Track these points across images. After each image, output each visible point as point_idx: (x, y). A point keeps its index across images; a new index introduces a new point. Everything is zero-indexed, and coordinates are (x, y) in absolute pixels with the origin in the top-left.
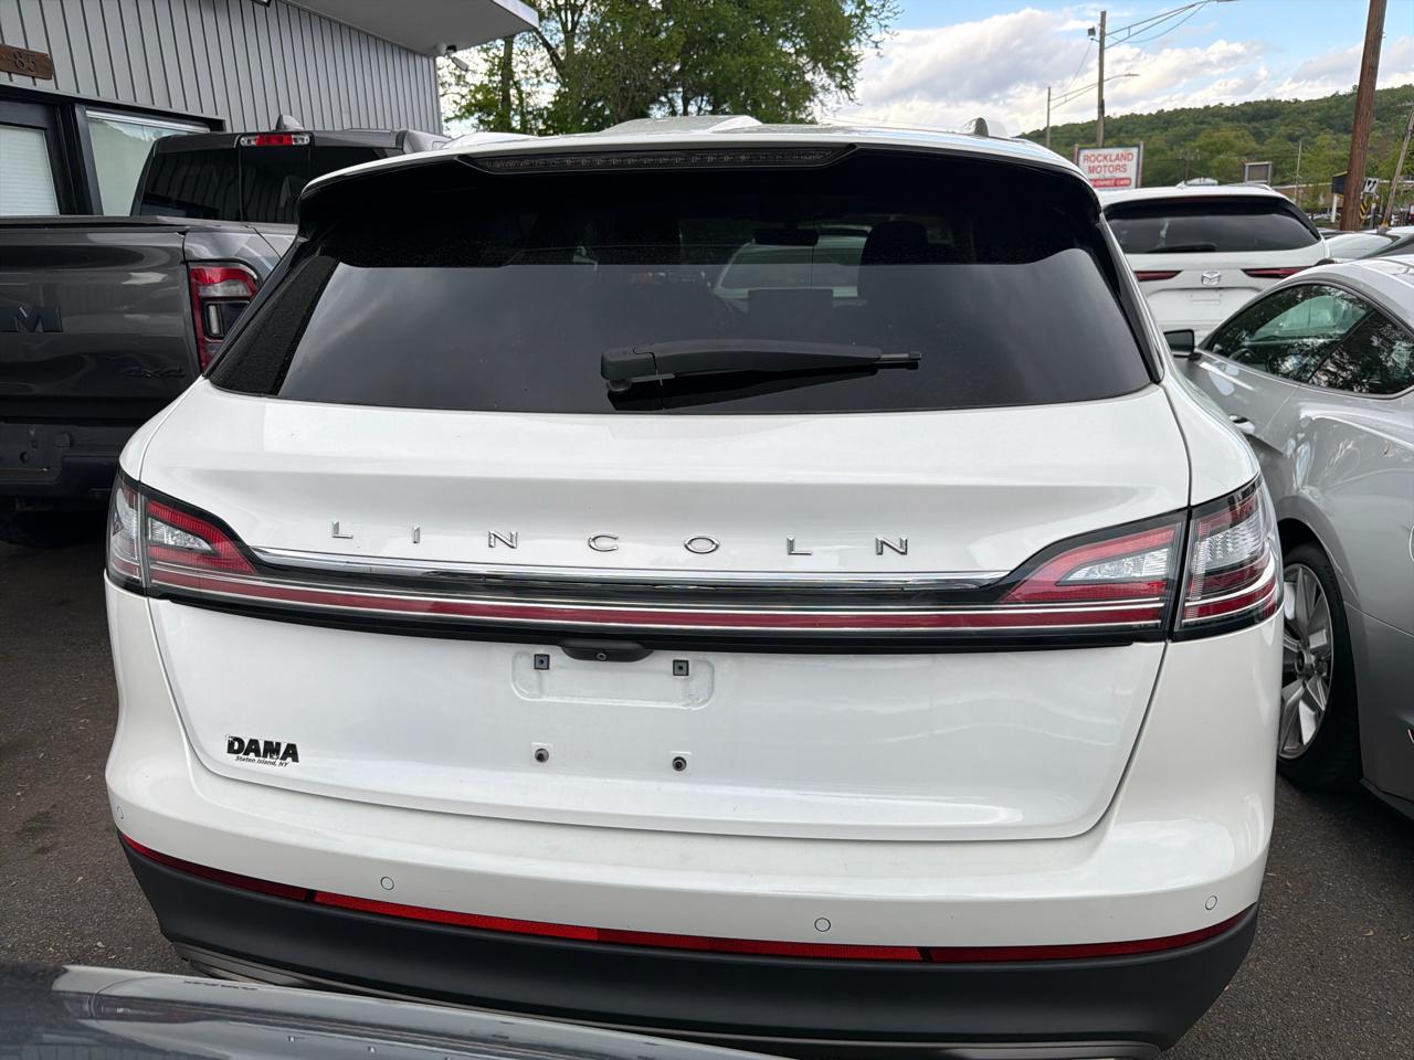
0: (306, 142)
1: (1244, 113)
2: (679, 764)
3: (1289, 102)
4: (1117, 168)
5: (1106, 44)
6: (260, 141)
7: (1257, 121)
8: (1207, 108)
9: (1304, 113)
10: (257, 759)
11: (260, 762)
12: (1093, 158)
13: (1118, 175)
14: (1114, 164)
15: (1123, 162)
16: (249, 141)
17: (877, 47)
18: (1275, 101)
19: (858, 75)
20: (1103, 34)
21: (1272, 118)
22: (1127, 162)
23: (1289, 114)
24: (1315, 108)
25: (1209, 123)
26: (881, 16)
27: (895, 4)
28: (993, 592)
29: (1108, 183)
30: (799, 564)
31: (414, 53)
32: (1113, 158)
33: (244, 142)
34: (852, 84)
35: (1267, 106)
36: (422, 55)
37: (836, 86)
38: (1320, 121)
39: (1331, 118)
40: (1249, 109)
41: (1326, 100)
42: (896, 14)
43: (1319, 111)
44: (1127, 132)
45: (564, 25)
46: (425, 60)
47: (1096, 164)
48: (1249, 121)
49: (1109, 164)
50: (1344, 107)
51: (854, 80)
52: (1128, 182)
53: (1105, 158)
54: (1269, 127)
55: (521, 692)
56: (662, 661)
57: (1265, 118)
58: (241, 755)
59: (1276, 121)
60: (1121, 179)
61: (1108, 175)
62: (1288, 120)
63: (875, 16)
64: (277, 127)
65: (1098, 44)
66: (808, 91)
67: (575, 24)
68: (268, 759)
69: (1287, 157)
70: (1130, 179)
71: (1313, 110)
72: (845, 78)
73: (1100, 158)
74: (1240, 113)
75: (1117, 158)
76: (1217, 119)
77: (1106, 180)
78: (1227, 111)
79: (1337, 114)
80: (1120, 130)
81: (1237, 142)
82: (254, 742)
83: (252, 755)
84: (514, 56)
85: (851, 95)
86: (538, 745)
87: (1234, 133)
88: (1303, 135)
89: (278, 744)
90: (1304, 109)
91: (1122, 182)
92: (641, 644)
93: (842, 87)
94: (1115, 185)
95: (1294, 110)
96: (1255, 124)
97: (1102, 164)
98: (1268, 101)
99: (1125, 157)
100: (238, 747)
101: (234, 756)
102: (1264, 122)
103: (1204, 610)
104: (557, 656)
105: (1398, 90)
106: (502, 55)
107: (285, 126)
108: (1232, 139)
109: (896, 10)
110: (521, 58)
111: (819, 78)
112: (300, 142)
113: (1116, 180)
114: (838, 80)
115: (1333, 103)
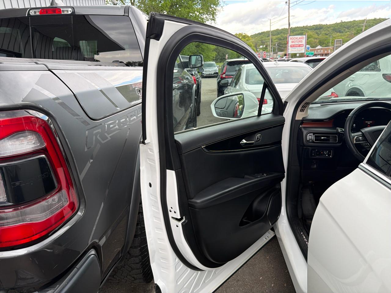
0: (69, 13)
1: (313, 28)
3: (325, 25)
4: (300, 41)
5: (290, 6)
6: (41, 12)
7: (317, 30)
8: (304, 26)
9: (329, 28)
12: (293, 39)
13: (300, 43)
14: (299, 40)
15: (301, 40)
16: (35, 12)
17: (222, 8)
18: (321, 25)
19: (217, 16)
20: (289, 3)
21: (321, 29)
22: (302, 40)
23: (325, 28)
24: (331, 26)
25: (304, 30)
29: (297, 46)
32: (298, 39)
33: (32, 13)
35: (319, 26)
38: (333, 30)
39: (336, 29)
40: (314, 27)
41: (334, 24)
43: (332, 27)
44: (283, 33)
47: (294, 40)
48: (315, 30)
49: (298, 40)
50: (339, 26)
51: (216, 18)
52: (302, 45)
53: (296, 38)
54: (320, 31)
57: (318, 29)
59: (322, 30)
60: (301, 45)
61: (297, 43)
62: (325, 30)
64: (52, 4)
65: (288, 6)
69: (326, 39)
70: (303, 45)
71: (331, 27)
72: (213, 17)
73: (295, 39)
74: (312, 28)
75: (300, 39)
76: (306, 29)
77: (297, 45)
78: (309, 27)
79: (337, 28)
80: (281, 32)
81: (313, 35)
85: (215, 22)
87: (312, 33)
88: (329, 34)
90: (329, 26)
91: (301, 46)
93: (212, 20)
94: (299, 46)
95: (326, 27)
96: (316, 31)
97: (295, 40)
98: (319, 25)
99: (302, 38)
102: (318, 30)
105: (352, 21)
107: (56, 3)
108: (312, 35)
112: (66, 13)
113: (299, 45)
114: (211, 17)
115: (336, 25)
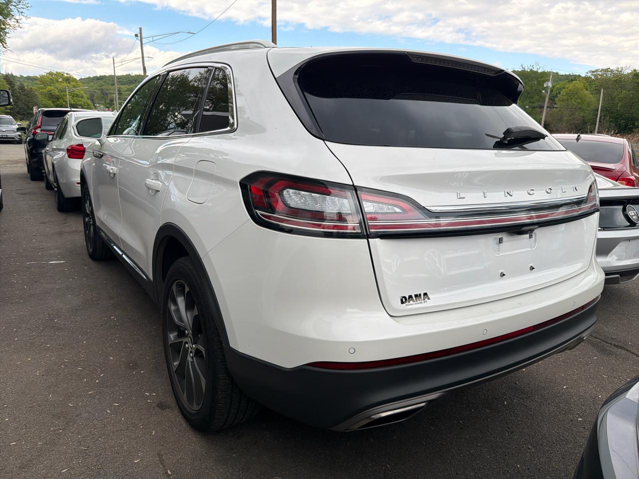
2: (532, 268)
5: (143, 43)
10: (414, 303)
11: (416, 304)
17: (18, 22)
19: (7, 35)
20: (141, 37)
26: (19, 6)
27: (27, 2)
42: (27, 7)
51: (5, 38)
58: (407, 303)
63: (15, 6)
65: (140, 42)
68: (418, 302)
82: (410, 297)
83: (411, 302)
86: (501, 271)
89: (420, 295)
100: (404, 300)
101: (404, 305)
104: (504, 236)
109: (27, 5)
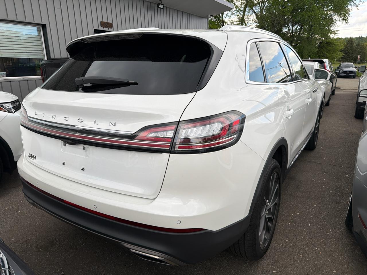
2: (83, 169)
11: (31, 159)
17: (357, 6)
19: (350, 15)
28: (132, 137)
30: (96, 126)
31: (202, 18)
34: (347, 19)
36: (204, 18)
37: (342, 19)
45: (261, 7)
46: (205, 19)
55: (62, 150)
56: (81, 146)
66: (332, 21)
67: (263, 7)
72: (345, 16)
84: (245, 16)
85: (347, 22)
86: (64, 162)
92: (72, 141)
93: (344, 19)
101: (29, 157)
103: (180, 147)
106: (242, 17)
110: (247, 17)
111: (336, 17)
114: (343, 17)
